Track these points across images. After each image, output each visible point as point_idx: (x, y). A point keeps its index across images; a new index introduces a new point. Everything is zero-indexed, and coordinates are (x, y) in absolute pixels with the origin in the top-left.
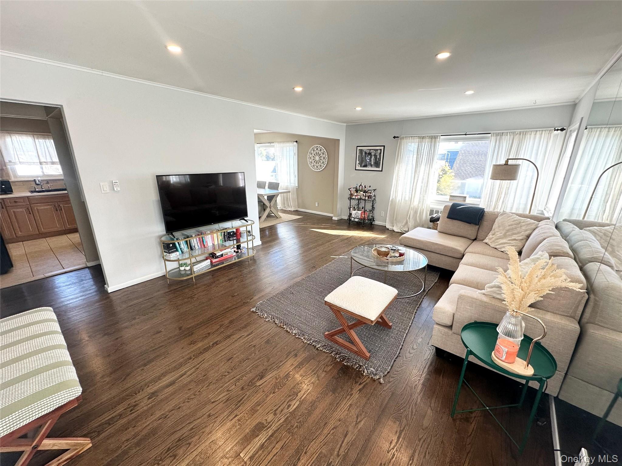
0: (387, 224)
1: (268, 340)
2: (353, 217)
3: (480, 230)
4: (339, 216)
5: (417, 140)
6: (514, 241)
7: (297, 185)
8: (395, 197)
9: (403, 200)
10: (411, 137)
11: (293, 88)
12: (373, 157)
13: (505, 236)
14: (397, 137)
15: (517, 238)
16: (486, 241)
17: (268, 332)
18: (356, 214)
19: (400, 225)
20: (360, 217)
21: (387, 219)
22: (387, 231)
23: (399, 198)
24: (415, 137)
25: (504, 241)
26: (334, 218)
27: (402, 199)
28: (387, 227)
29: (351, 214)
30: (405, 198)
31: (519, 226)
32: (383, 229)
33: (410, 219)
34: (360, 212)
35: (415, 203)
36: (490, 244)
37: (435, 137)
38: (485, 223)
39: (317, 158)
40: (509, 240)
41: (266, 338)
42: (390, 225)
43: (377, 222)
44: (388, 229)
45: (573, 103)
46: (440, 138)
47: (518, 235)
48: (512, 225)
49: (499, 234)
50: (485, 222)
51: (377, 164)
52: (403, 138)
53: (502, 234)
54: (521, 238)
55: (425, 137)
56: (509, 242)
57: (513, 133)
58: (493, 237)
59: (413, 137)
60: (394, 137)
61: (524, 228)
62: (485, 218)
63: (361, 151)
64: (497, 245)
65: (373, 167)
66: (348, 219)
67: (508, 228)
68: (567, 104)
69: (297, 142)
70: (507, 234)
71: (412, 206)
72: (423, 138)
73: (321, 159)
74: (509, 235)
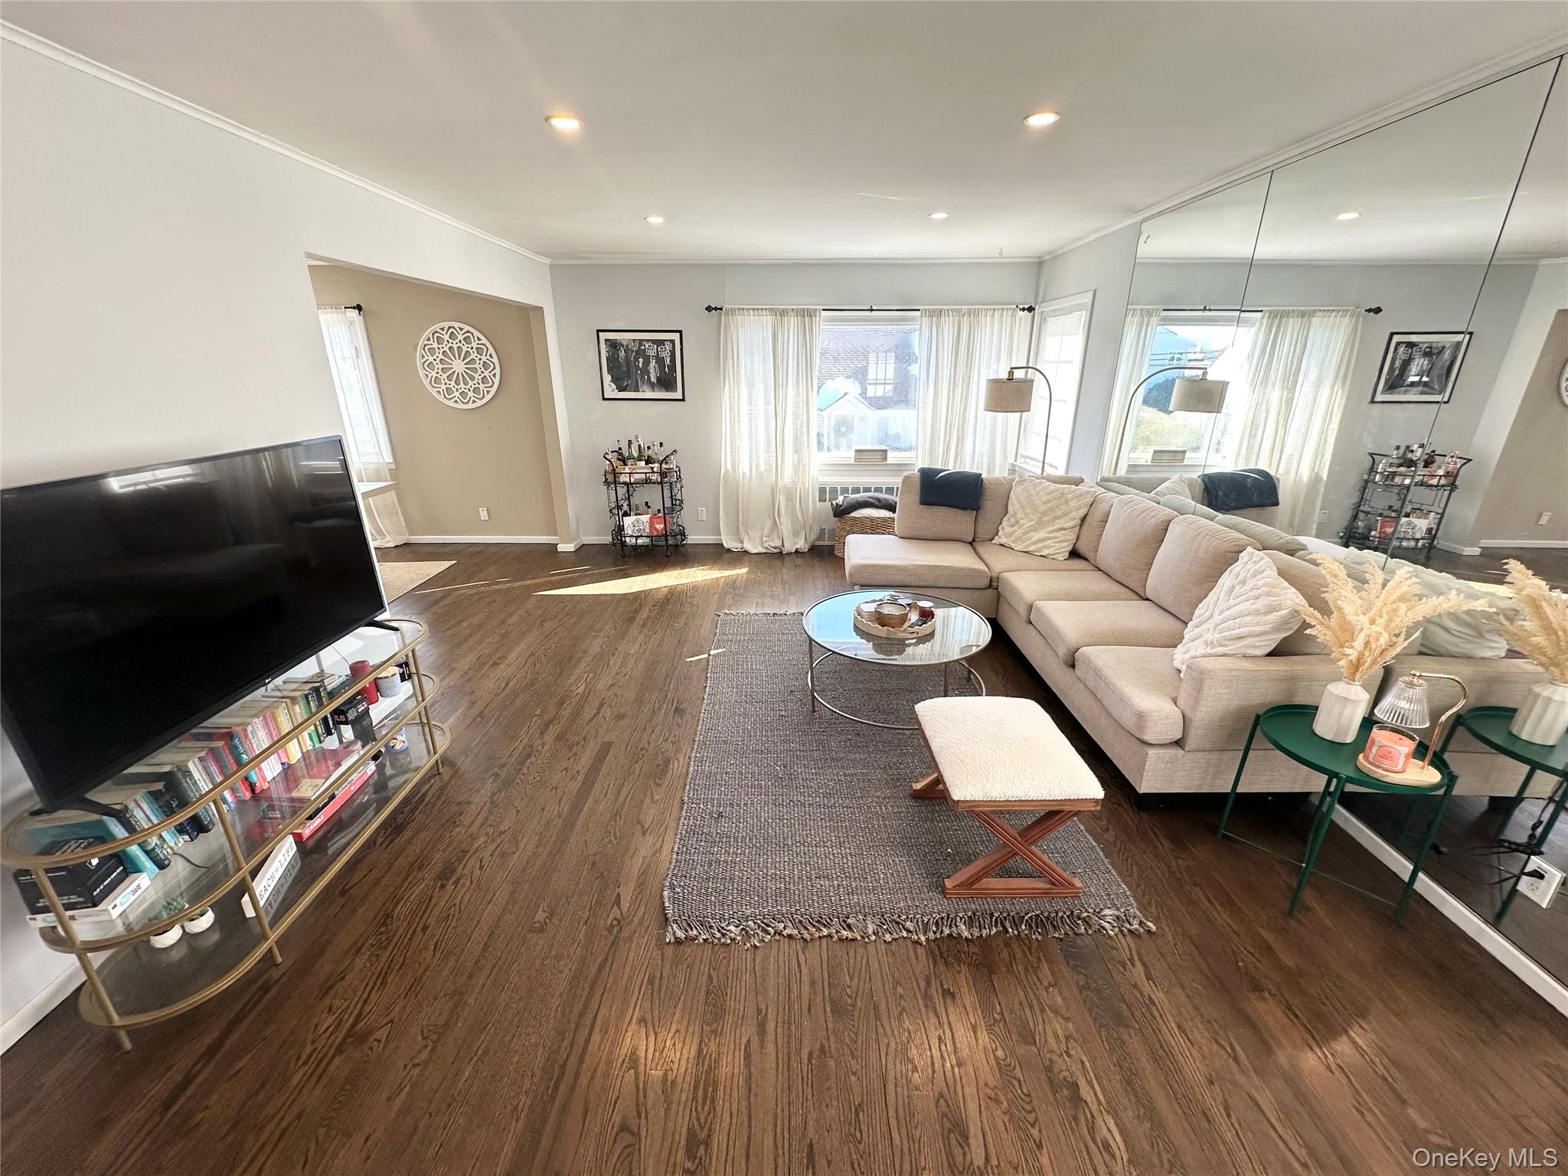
0: (723, 538)
1: (832, 1001)
2: (630, 533)
3: (981, 521)
4: (575, 540)
5: (768, 320)
6: (1062, 532)
7: (391, 461)
8: (733, 465)
9: (754, 472)
10: (754, 309)
11: (547, 119)
12: (653, 363)
13: (1041, 524)
14: (716, 309)
15: (1065, 526)
16: (1001, 538)
17: (806, 978)
18: (637, 526)
19: (755, 534)
20: (647, 530)
21: (721, 524)
22: (727, 556)
23: (744, 468)
24: (762, 309)
25: (1043, 534)
26: (561, 548)
27: (751, 470)
28: (725, 545)
29: (620, 529)
30: (757, 466)
31: (1063, 500)
32: (717, 554)
33: (783, 518)
34: (645, 518)
35: (787, 477)
36: (1013, 545)
37: (811, 314)
38: (990, 505)
39: (459, 366)
40: (1051, 532)
41: (819, 999)
42: (731, 540)
43: (692, 538)
44: (729, 550)
45: (1037, 260)
46: (820, 316)
47: (1066, 518)
48: (1049, 501)
49: (1027, 524)
50: (987, 502)
51: (667, 382)
52: (732, 312)
53: (1032, 523)
54: (1071, 524)
55: (787, 312)
56: (1052, 535)
57: (959, 311)
58: (1015, 531)
59: (758, 309)
60: (709, 309)
61: (1073, 504)
62: (987, 493)
63: (613, 345)
64: (1027, 546)
65: (656, 389)
66: (614, 544)
67: (1043, 508)
68: (1023, 260)
69: (359, 308)
70: (1044, 519)
71: (780, 484)
72: (783, 313)
73: (475, 370)
74: (1048, 522)
